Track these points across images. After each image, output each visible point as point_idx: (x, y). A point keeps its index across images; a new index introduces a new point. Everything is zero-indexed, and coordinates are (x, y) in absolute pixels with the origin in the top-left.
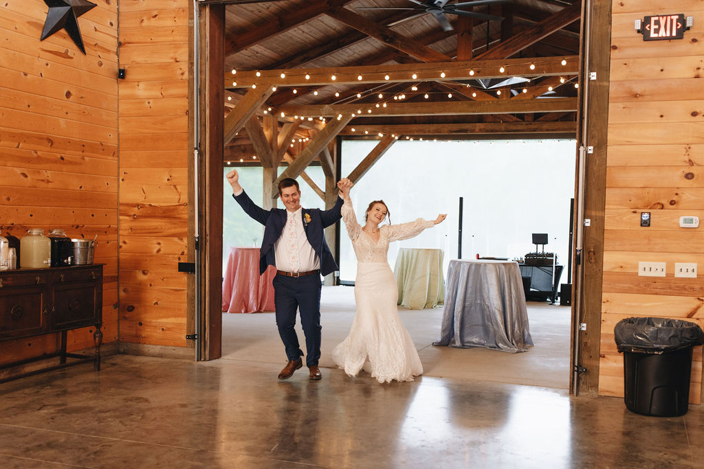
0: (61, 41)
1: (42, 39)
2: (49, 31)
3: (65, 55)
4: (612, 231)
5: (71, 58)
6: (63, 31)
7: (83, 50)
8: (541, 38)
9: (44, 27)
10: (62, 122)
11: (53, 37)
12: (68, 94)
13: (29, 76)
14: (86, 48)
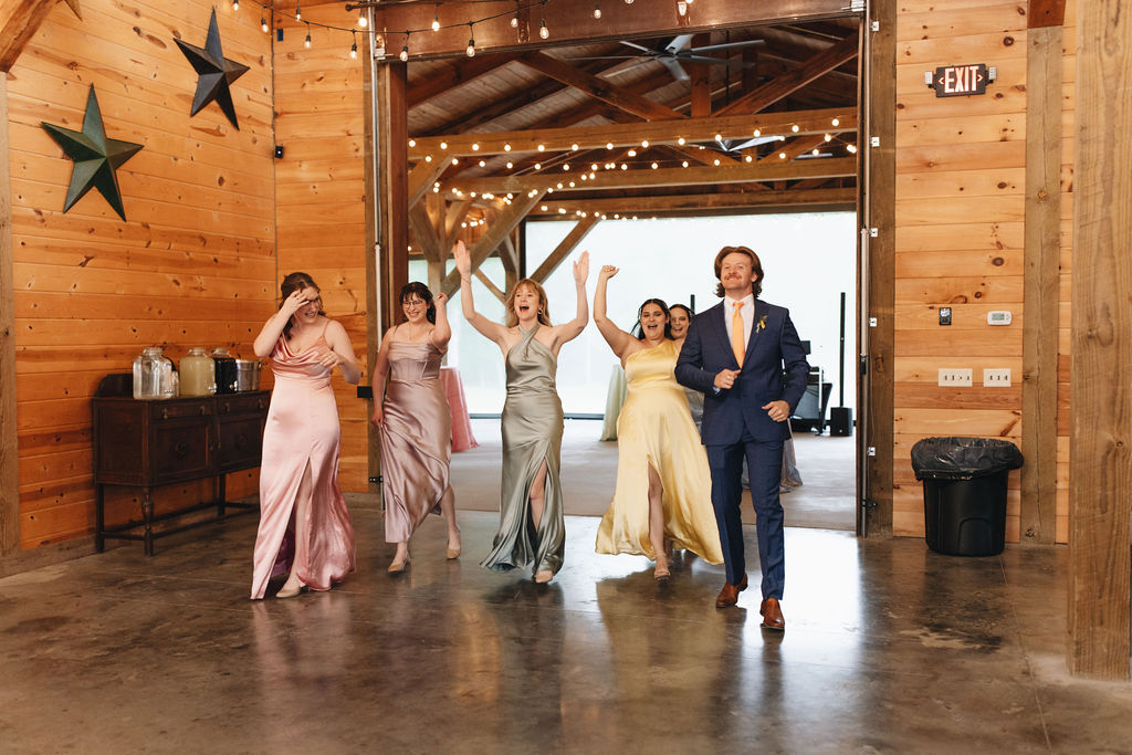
0: (213, 116)
1: (193, 115)
2: (199, 105)
3: (217, 133)
4: (905, 332)
5: (223, 135)
6: (214, 103)
7: (236, 125)
8: (799, 87)
9: (195, 100)
10: (215, 215)
11: (203, 112)
12: (221, 181)
13: (180, 161)
14: (239, 122)
